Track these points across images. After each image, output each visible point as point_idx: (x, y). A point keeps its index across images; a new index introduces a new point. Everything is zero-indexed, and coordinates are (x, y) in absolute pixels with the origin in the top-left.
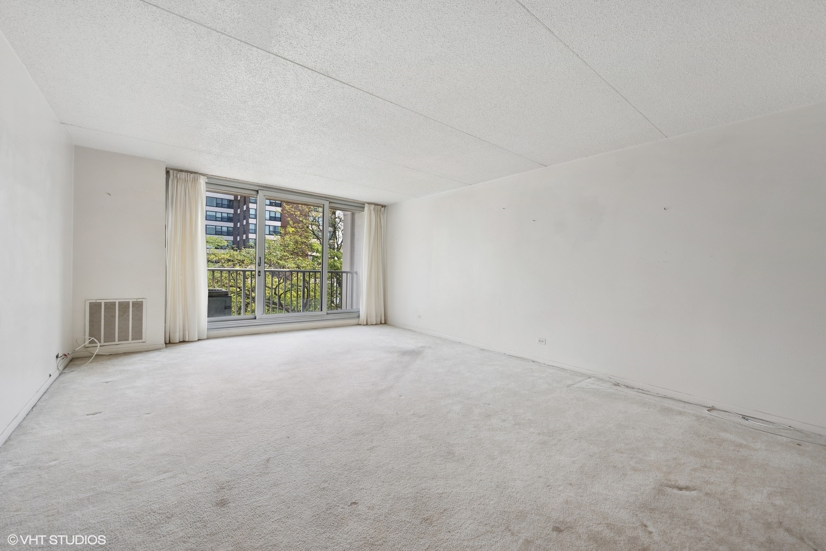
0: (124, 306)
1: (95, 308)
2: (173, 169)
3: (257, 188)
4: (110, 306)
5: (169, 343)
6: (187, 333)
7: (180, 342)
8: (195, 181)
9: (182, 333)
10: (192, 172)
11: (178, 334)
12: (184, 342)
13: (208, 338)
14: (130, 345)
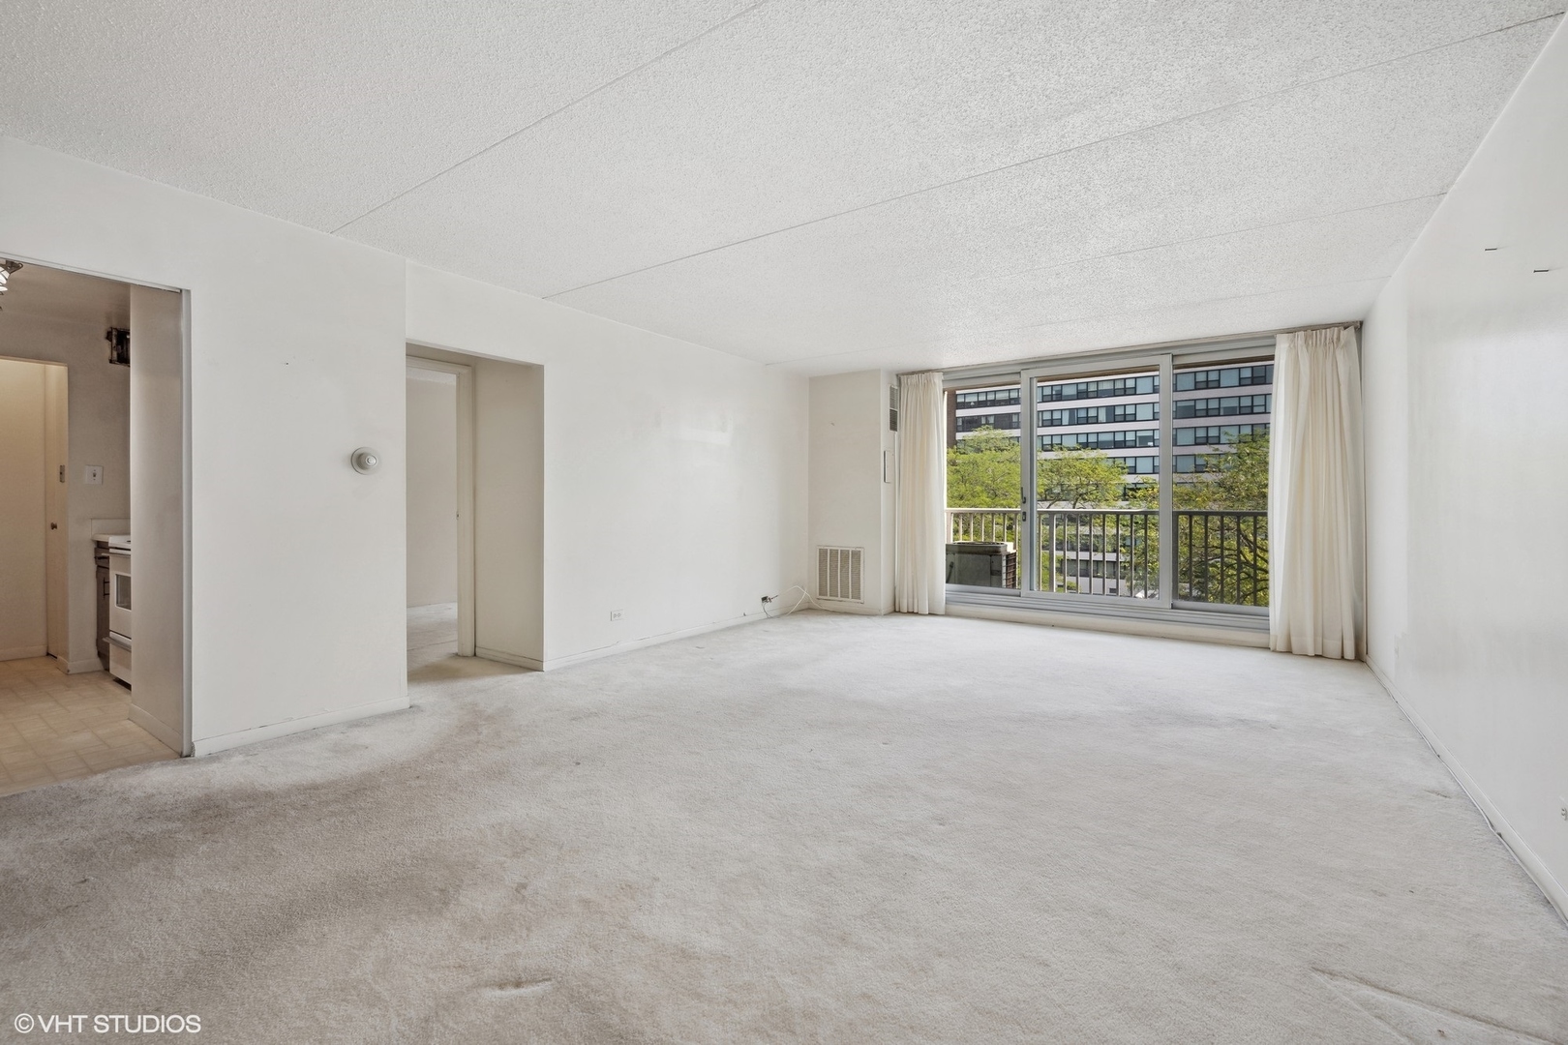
0: (845, 554)
1: (823, 553)
2: (903, 374)
3: (1017, 369)
4: (834, 553)
5: (896, 611)
6: (916, 601)
7: (908, 612)
8: (928, 384)
9: (911, 600)
10: (923, 372)
11: (905, 601)
12: (913, 613)
13: (947, 615)
14: (849, 604)
